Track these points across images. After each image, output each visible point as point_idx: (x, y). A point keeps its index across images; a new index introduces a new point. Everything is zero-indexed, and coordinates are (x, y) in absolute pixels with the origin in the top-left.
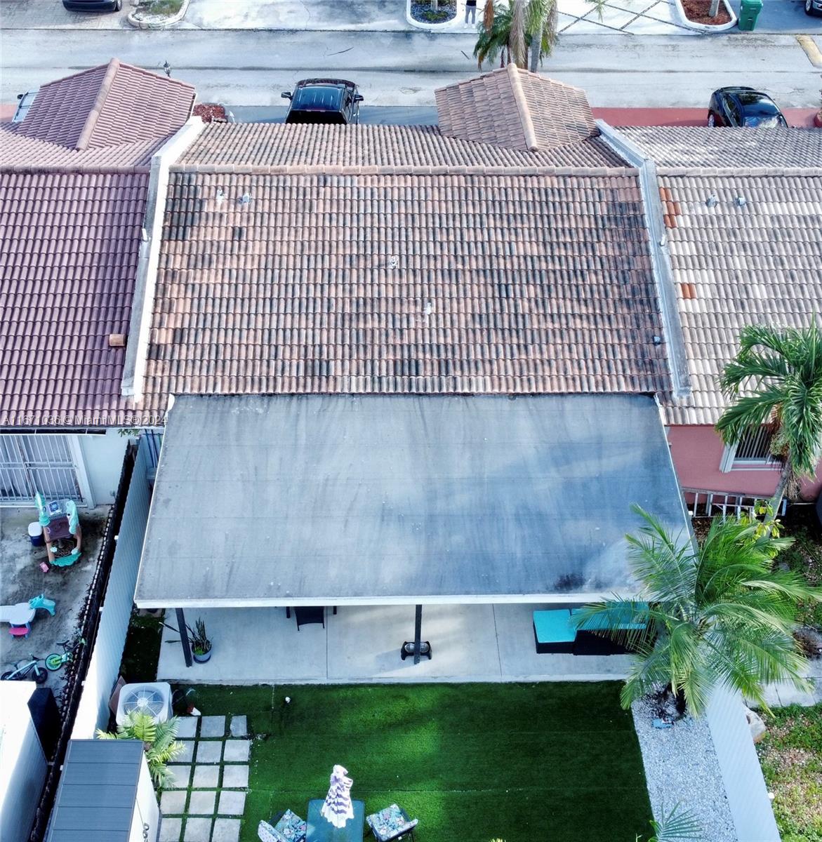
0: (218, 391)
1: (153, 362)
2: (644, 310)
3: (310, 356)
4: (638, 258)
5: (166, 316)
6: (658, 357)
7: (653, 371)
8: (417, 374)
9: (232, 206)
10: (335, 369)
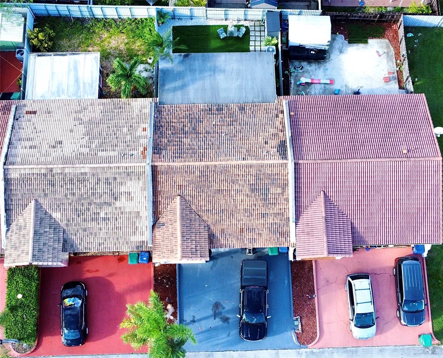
0: (265, 104)
1: (282, 110)
2: (157, 124)
3: (244, 111)
4: (156, 139)
5: (281, 121)
6: (156, 113)
7: (158, 110)
8: (217, 108)
9: (269, 151)
10: (237, 109)
